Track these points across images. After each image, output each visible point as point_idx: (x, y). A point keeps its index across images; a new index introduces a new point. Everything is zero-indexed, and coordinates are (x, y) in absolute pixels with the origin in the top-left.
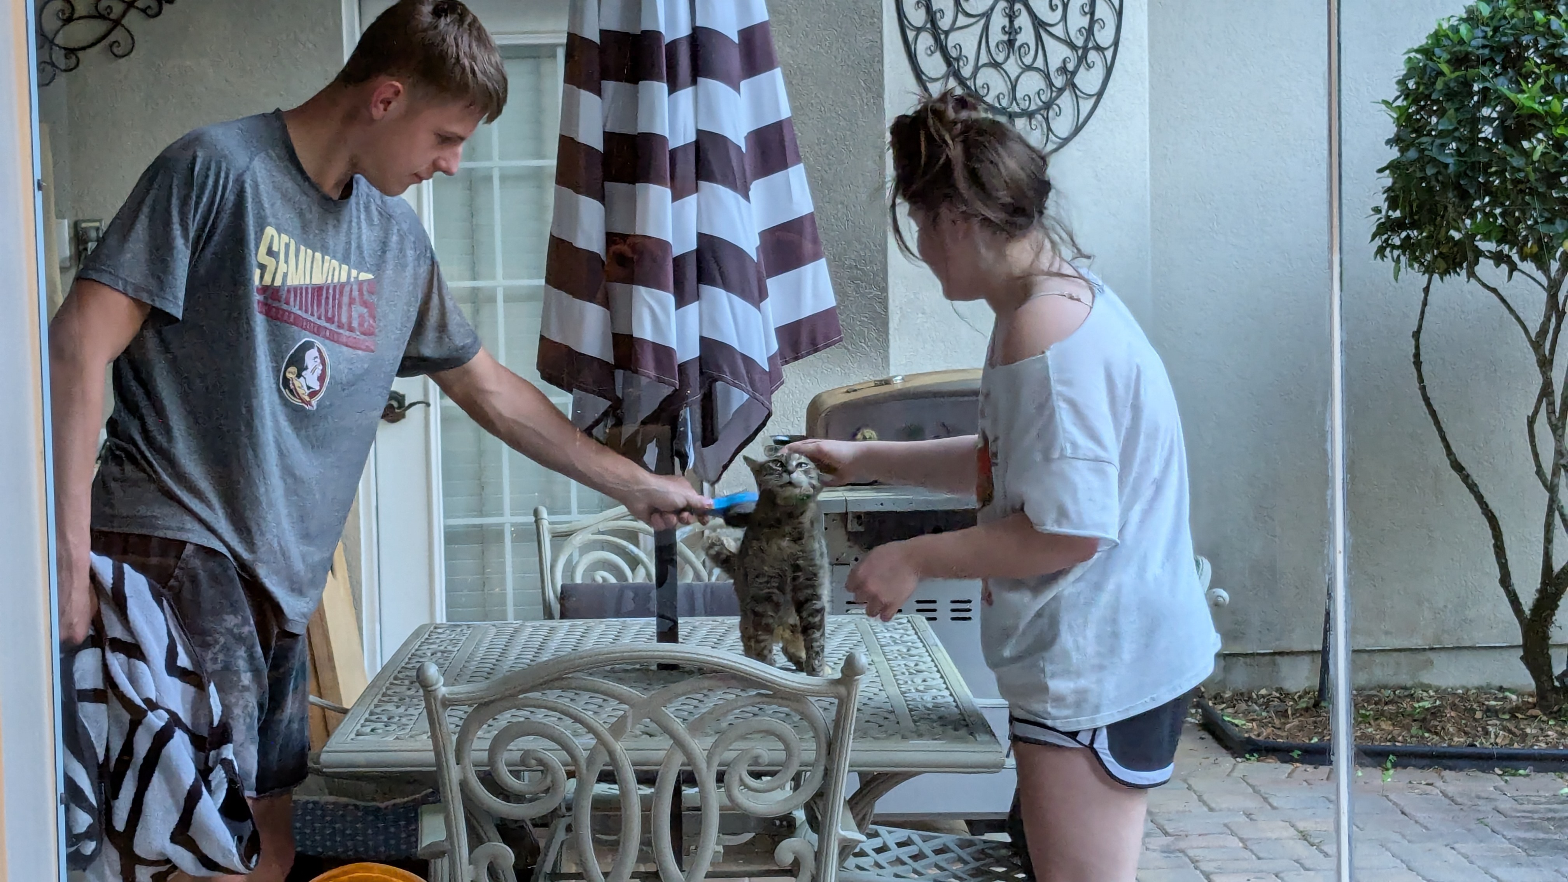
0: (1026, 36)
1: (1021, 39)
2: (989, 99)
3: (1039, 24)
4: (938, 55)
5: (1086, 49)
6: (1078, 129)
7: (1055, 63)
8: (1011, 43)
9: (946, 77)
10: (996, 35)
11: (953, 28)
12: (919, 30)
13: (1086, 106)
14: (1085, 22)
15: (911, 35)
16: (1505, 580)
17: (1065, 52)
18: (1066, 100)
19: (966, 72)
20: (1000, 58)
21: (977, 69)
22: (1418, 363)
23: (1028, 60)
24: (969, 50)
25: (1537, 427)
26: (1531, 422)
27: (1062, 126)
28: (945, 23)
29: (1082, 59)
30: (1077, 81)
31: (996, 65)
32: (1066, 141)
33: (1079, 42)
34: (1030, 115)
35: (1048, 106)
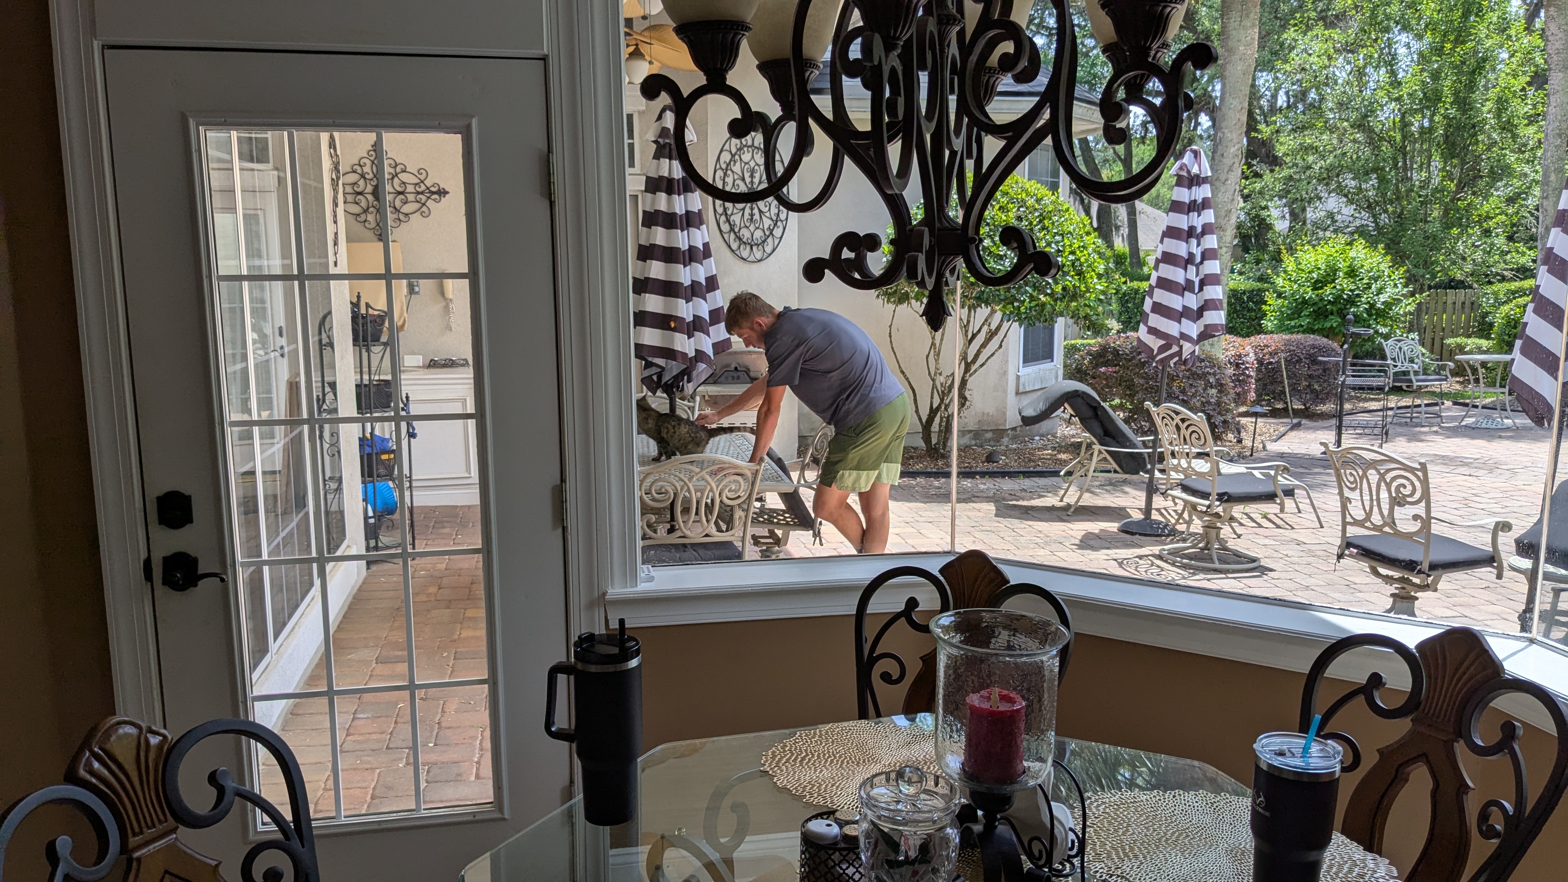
0: (757, 217)
1: (755, 218)
2: (744, 240)
3: (760, 211)
4: (727, 224)
5: (777, 221)
6: (774, 250)
7: (766, 227)
8: (752, 219)
9: (730, 231)
10: (747, 216)
11: (732, 214)
12: (721, 215)
13: (776, 242)
14: (776, 211)
15: (718, 216)
16: (917, 411)
17: (770, 222)
18: (770, 240)
19: (736, 230)
20: (748, 225)
21: (740, 229)
22: (890, 336)
23: (757, 225)
24: (738, 223)
25: (929, 359)
26: (927, 357)
27: (768, 249)
28: (729, 212)
29: (775, 225)
30: (774, 233)
31: (747, 227)
32: (770, 255)
33: (774, 218)
34: (758, 245)
35: (764, 242)
